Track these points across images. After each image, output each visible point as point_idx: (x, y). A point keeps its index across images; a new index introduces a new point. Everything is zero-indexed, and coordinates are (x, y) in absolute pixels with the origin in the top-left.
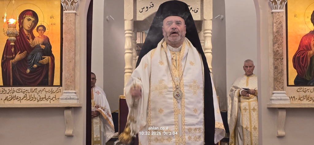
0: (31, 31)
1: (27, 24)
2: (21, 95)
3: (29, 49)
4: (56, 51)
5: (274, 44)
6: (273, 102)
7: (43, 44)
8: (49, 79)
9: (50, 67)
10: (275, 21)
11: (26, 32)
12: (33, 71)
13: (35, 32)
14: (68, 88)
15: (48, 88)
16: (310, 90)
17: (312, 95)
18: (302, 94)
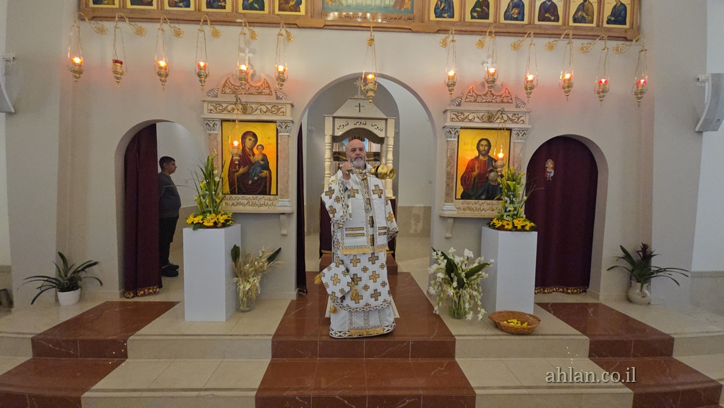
0: (251, 149)
1: (249, 143)
2: (245, 202)
3: (250, 164)
4: (272, 166)
5: (448, 166)
6: (444, 212)
7: (262, 160)
8: (268, 189)
9: (268, 179)
10: (449, 147)
11: (248, 150)
12: (254, 182)
13: (255, 150)
14: (282, 197)
15: (266, 197)
16: (472, 203)
17: (474, 206)
18: (466, 206)
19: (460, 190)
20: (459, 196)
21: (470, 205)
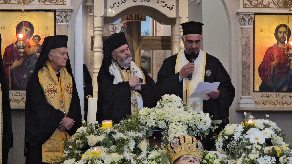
3: (26, 57)
5: (243, 55)
6: (241, 106)
7: (38, 52)
10: (244, 35)
12: (29, 76)
13: (31, 41)
16: (272, 96)
17: (274, 100)
18: (266, 99)
19: (259, 81)
20: (257, 88)
21: (270, 99)
